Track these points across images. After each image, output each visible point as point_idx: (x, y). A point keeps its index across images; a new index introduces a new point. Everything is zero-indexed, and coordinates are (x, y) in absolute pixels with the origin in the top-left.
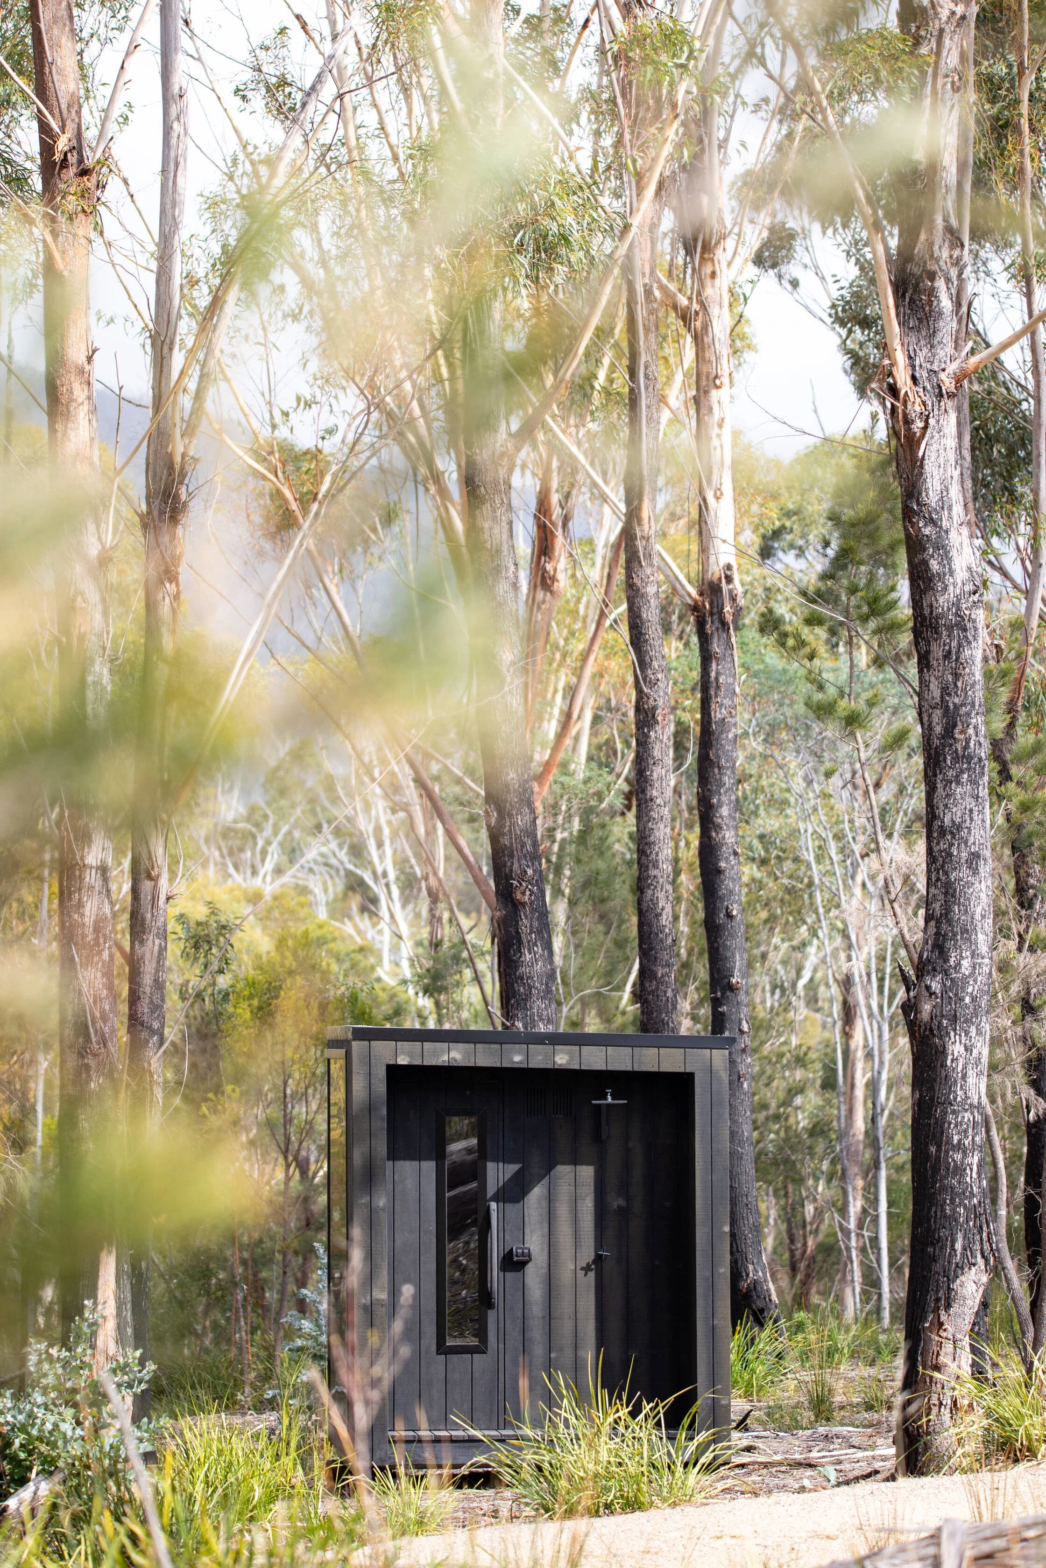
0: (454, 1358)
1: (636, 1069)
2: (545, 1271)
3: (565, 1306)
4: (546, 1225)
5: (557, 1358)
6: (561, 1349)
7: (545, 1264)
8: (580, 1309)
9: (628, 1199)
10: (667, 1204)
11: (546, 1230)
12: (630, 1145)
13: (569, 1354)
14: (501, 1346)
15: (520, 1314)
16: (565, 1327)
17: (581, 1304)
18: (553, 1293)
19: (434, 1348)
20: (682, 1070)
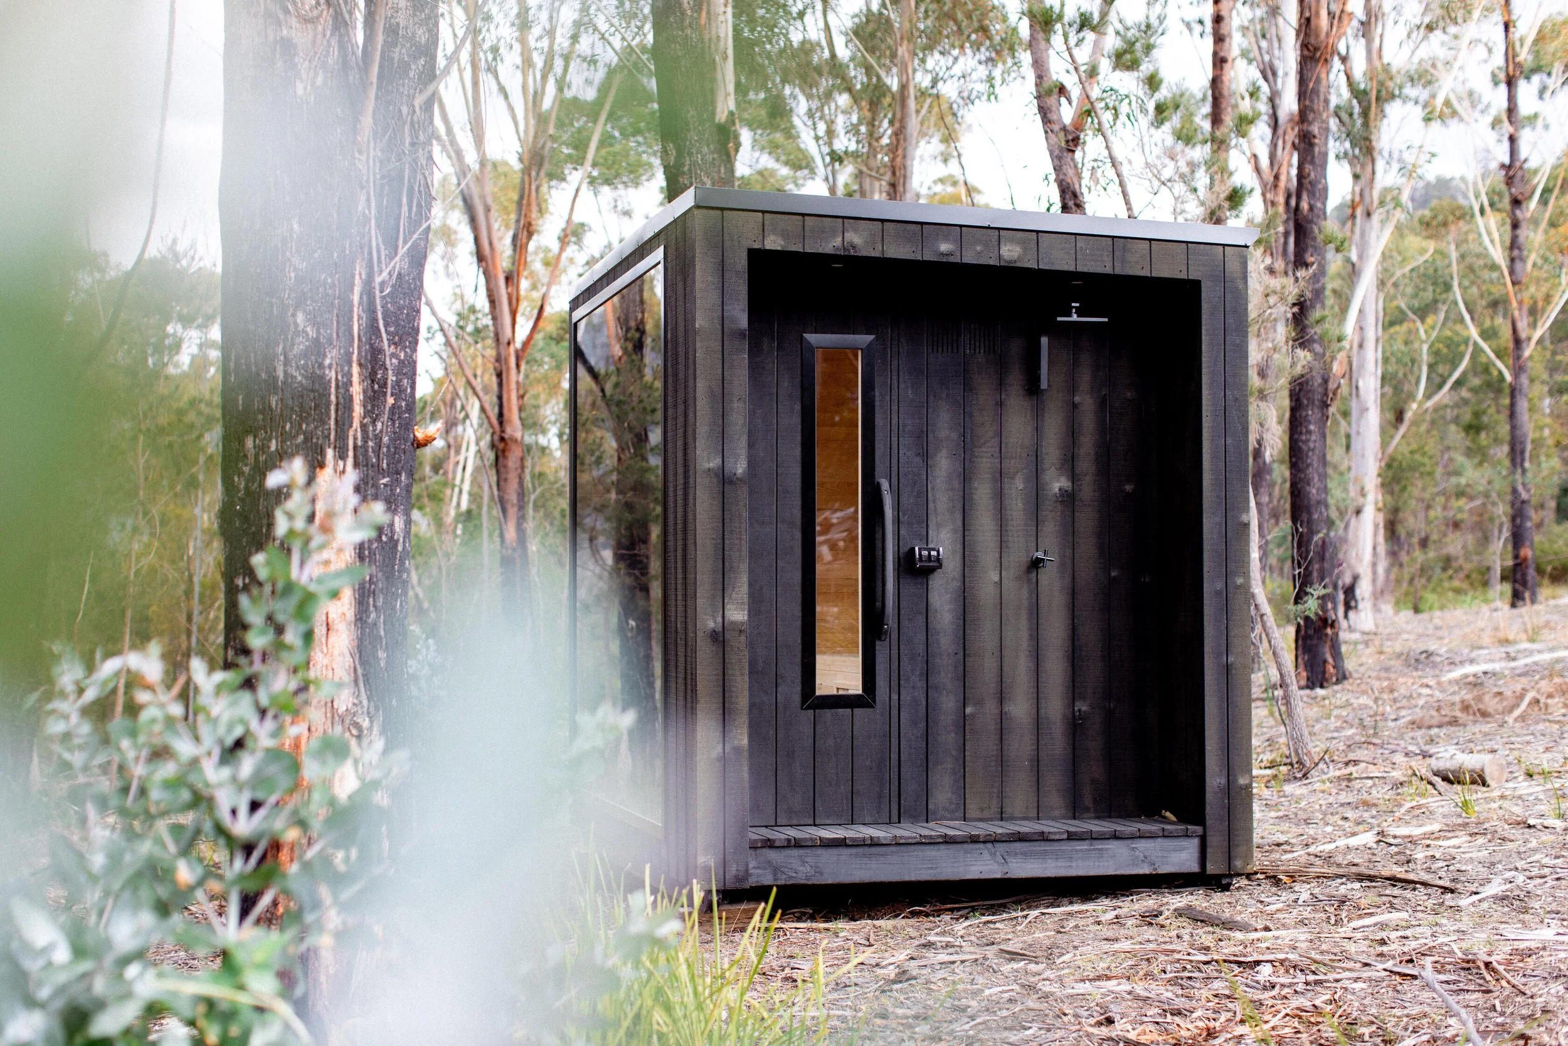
0: (828, 714)
1: (1118, 271)
2: (957, 584)
3: (985, 637)
4: (959, 516)
5: (973, 715)
6: (980, 702)
7: (957, 573)
8: (1007, 642)
9: (1074, 477)
10: (1128, 488)
11: (959, 523)
12: (1077, 399)
13: (991, 708)
14: (895, 697)
15: (921, 648)
16: (986, 667)
17: (1008, 633)
18: (968, 617)
19: (797, 698)
20: (1183, 276)
